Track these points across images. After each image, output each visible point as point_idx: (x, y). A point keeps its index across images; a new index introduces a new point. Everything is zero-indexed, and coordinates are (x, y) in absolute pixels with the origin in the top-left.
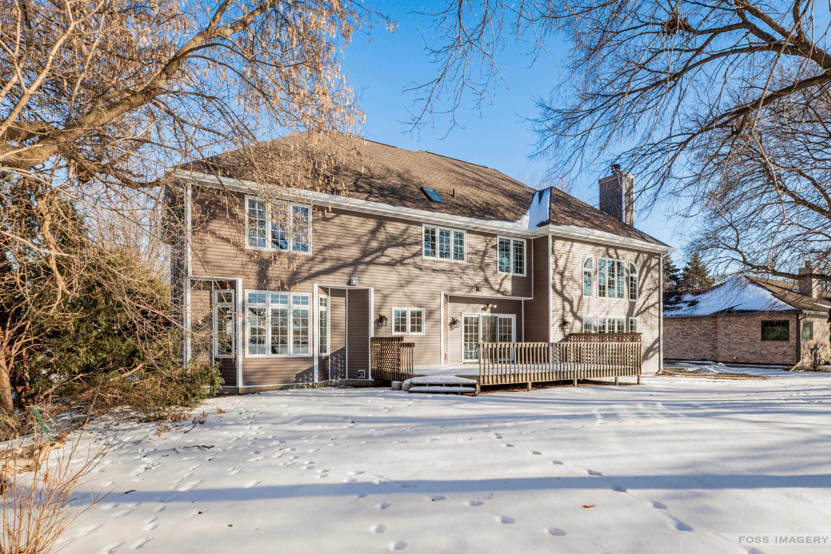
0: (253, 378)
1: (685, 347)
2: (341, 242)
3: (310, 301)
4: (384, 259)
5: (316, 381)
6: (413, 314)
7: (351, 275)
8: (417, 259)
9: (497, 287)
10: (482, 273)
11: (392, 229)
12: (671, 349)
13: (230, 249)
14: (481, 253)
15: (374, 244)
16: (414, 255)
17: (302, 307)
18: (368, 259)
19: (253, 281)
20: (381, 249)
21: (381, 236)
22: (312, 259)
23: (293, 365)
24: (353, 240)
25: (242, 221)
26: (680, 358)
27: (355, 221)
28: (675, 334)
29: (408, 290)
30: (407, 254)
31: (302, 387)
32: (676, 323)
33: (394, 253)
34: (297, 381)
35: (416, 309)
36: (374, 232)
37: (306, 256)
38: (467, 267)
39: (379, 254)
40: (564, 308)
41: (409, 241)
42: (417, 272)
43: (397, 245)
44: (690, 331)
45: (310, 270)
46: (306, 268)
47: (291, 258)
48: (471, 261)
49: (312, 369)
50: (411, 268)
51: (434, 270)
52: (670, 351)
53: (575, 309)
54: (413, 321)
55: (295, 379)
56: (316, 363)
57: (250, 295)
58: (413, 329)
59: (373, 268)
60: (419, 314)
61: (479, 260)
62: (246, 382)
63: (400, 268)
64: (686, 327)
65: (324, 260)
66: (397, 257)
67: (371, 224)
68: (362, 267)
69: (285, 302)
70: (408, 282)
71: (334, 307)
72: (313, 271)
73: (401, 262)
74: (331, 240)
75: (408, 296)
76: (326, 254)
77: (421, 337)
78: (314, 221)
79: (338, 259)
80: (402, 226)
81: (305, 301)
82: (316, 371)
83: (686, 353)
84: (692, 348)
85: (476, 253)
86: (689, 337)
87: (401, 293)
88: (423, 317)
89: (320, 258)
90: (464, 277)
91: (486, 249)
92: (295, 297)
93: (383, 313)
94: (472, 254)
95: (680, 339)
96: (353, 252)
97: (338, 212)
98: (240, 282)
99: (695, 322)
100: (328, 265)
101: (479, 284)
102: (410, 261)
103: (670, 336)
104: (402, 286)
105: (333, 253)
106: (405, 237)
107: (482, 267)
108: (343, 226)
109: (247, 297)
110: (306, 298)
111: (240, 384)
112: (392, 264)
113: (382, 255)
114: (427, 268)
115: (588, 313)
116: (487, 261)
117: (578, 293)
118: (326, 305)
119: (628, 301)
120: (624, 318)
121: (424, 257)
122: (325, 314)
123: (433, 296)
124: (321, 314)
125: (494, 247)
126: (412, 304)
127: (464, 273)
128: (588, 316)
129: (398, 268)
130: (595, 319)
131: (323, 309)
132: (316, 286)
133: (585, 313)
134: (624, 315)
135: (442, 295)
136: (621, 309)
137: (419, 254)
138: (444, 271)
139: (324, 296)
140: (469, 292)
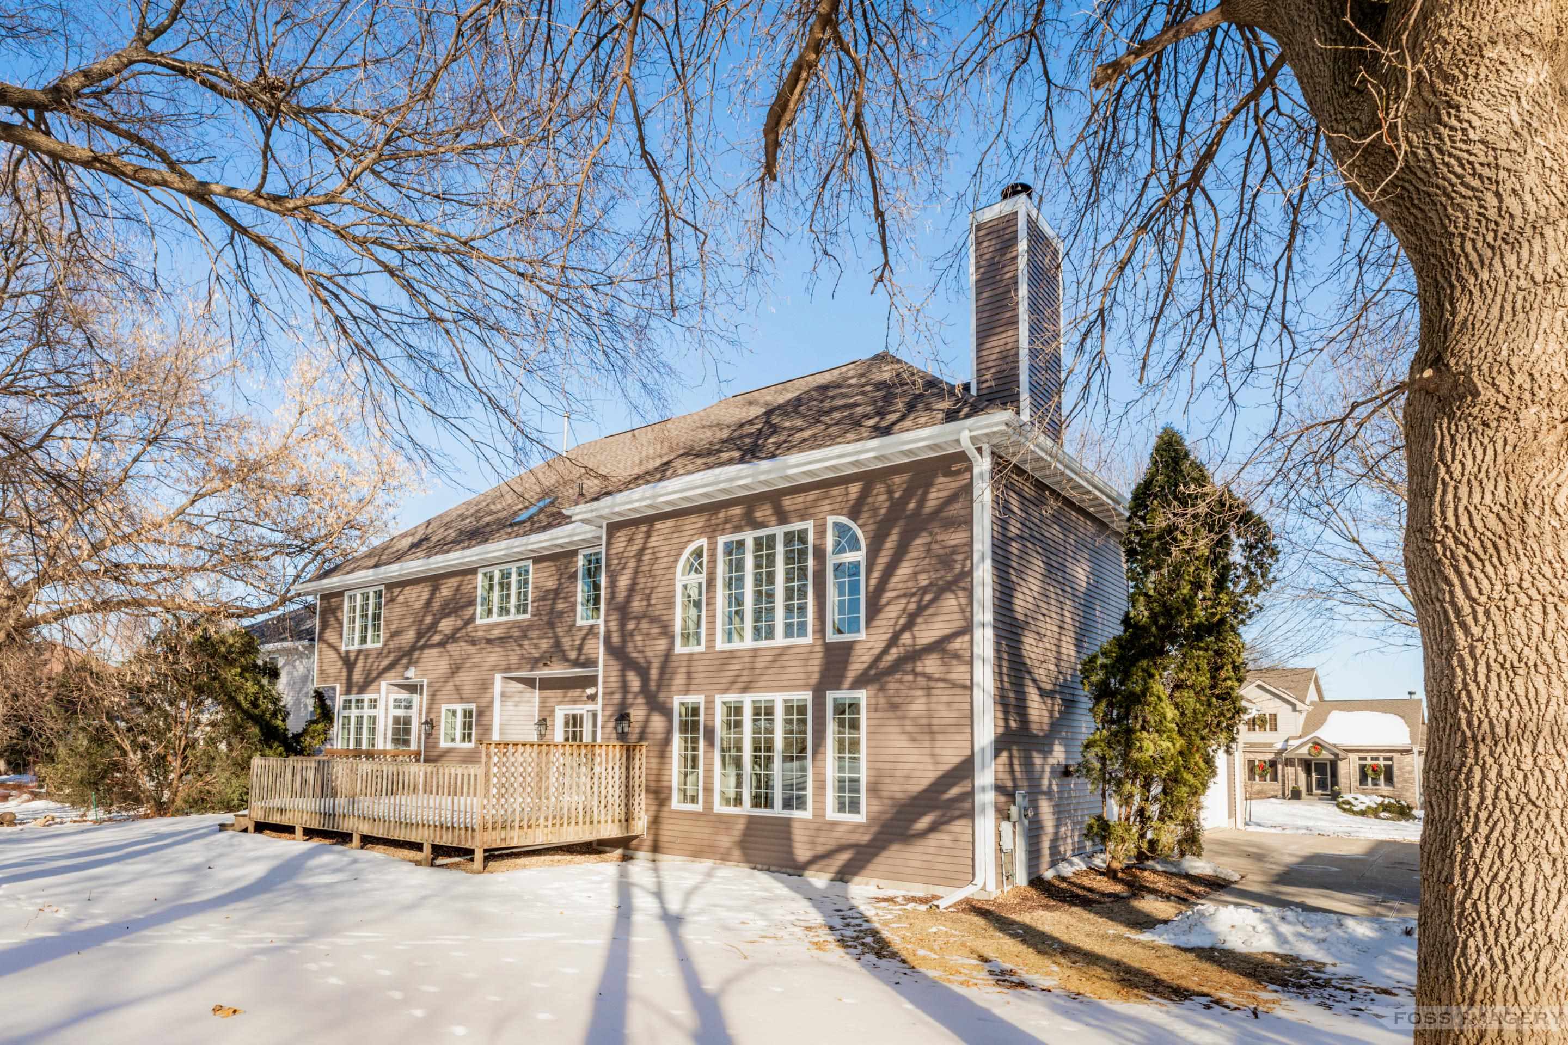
2: (404, 624)
3: (391, 704)
4: (437, 638)
6: (464, 714)
7: (407, 667)
8: (471, 628)
9: (573, 655)
10: (550, 633)
11: (445, 591)
13: (334, 655)
14: (552, 595)
15: (429, 618)
16: (468, 622)
17: (372, 712)
18: (423, 641)
20: (435, 624)
21: (436, 604)
22: (381, 651)
25: (342, 624)
27: (415, 591)
29: (458, 679)
30: (459, 623)
33: (446, 625)
35: (467, 706)
36: (428, 605)
37: (377, 649)
38: (530, 627)
39: (433, 631)
40: (625, 687)
41: (461, 602)
42: (470, 649)
43: (451, 613)
45: (379, 665)
46: (376, 664)
47: (368, 654)
48: (537, 612)
50: (463, 644)
51: (489, 641)
53: (653, 685)
54: (463, 725)
57: (343, 702)
58: (463, 738)
59: (429, 653)
60: (471, 713)
61: (548, 609)
65: (389, 652)
66: (449, 631)
67: (426, 593)
68: (416, 655)
69: (362, 707)
70: (458, 668)
72: (381, 667)
73: (453, 637)
74: (395, 625)
75: (458, 687)
76: (391, 644)
77: (470, 752)
78: (386, 605)
79: (400, 648)
80: (455, 582)
81: (375, 703)
85: (546, 595)
87: (451, 684)
88: (475, 718)
89: (386, 650)
90: (526, 643)
91: (560, 584)
92: (370, 701)
94: (540, 599)
96: (410, 635)
97: (402, 584)
98: (338, 688)
100: (391, 658)
101: (546, 651)
102: (464, 632)
104: (452, 673)
105: (396, 640)
106: (458, 597)
107: (553, 620)
108: (407, 603)
109: (341, 705)
110: (376, 700)
112: (444, 643)
113: (436, 632)
114: (481, 640)
115: (687, 692)
116: (561, 606)
117: (662, 644)
118: (409, 707)
119: (820, 642)
120: (807, 696)
121: (479, 622)
122: (407, 721)
123: (485, 685)
124: (397, 720)
125: (574, 576)
126: (462, 700)
127: (525, 637)
128: (691, 699)
129: (450, 647)
130: (710, 705)
131: (401, 713)
132: (383, 685)
133: (679, 692)
134: (805, 687)
135: (498, 677)
136: (794, 670)
137: (472, 619)
138: (502, 641)
139: (404, 695)
140: (532, 669)
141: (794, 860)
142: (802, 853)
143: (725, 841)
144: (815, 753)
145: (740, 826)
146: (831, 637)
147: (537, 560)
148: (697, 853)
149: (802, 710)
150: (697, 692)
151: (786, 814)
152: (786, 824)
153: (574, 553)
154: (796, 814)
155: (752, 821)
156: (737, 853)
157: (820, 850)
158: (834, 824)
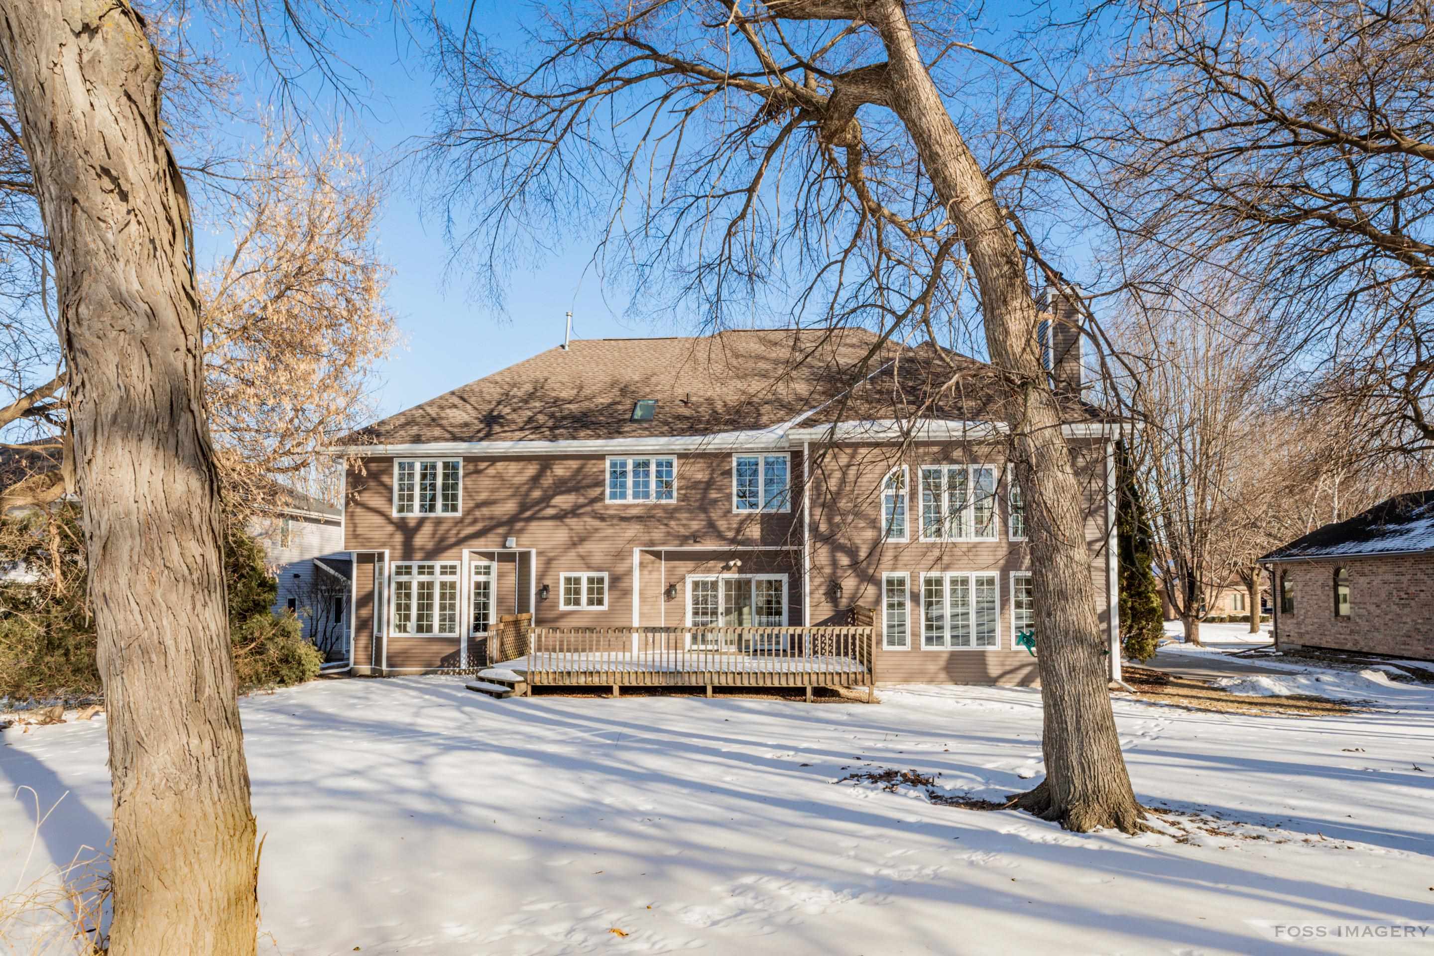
0: (398, 660)
1: (1406, 627)
2: (497, 496)
3: (473, 570)
4: (550, 511)
5: (464, 666)
6: (591, 581)
7: (505, 537)
8: (598, 506)
9: (730, 535)
10: (702, 516)
11: (560, 470)
12: (1377, 630)
13: (378, 520)
14: (702, 486)
15: (537, 494)
16: (593, 501)
17: (448, 578)
18: (528, 514)
19: (398, 552)
20: (546, 500)
21: (547, 481)
22: (461, 521)
23: (435, 648)
24: (509, 492)
25: (390, 489)
26: (1397, 653)
27: (513, 467)
28: (1383, 596)
29: (582, 549)
30: (582, 500)
31: (448, 673)
32: (1384, 568)
33: (563, 501)
34: (442, 666)
35: (595, 574)
36: (535, 480)
37: (454, 518)
38: (677, 509)
39: (544, 505)
40: (834, 563)
41: (585, 482)
42: (597, 523)
43: (568, 491)
44: (1412, 590)
45: (458, 533)
46: (454, 532)
47: (439, 522)
48: (684, 498)
49: (458, 653)
50: (588, 519)
51: (623, 519)
52: (1376, 634)
53: (862, 563)
54: (590, 591)
55: (439, 663)
56: (464, 645)
57: (398, 567)
58: (591, 602)
59: (534, 524)
60: (601, 581)
61: (699, 496)
62: (390, 665)
63: (572, 521)
64: (1405, 579)
65: (475, 521)
66: (567, 506)
67: (532, 470)
68: (519, 525)
69: (431, 573)
70: (582, 540)
71: (501, 576)
72: (462, 535)
73: (574, 512)
74: (483, 496)
75: (582, 558)
76: (478, 514)
77: (603, 613)
78: (465, 476)
79: (491, 518)
80: (574, 464)
81: (452, 570)
82: (464, 655)
83: (1408, 640)
84: (1418, 631)
85: (695, 485)
86: (1413, 603)
87: (572, 554)
88: (606, 585)
89: (469, 520)
90: (673, 523)
91: (712, 478)
92: (443, 567)
93: (547, 582)
94: (687, 488)
95: (1394, 607)
96: (510, 507)
97: (493, 460)
98: (387, 553)
99: (1423, 566)
100: (478, 526)
101: (698, 531)
102: (588, 509)
103: (1375, 600)
104: (574, 545)
105: (485, 511)
106: (580, 478)
107: (705, 506)
108: (499, 477)
109: (393, 569)
110: (454, 567)
111: (384, 667)
112: (561, 517)
113: (548, 506)
114: (612, 517)
115: (894, 569)
116: (713, 495)
117: (869, 534)
118: (487, 573)
119: (1004, 541)
120: (995, 574)
121: (608, 501)
122: (486, 585)
123: (621, 555)
124: (478, 585)
125: (728, 473)
126: (589, 568)
127: (671, 518)
128: (897, 575)
129: (569, 521)
130: (914, 578)
131: (482, 578)
132: (466, 552)
133: (886, 570)
134: (995, 569)
135: (637, 551)
136: (986, 558)
137: (600, 498)
138: (639, 518)
139: (485, 562)
140: (681, 545)
141: (989, 677)
142: (994, 670)
143: (932, 667)
144: (1002, 608)
145: (945, 656)
146: (1012, 539)
147: (681, 456)
148: (909, 678)
149: (991, 582)
150: (901, 569)
151: (981, 648)
152: (982, 655)
153: (729, 455)
154: (989, 648)
155: (953, 656)
156: (943, 676)
157: (1008, 668)
158: (1017, 652)
